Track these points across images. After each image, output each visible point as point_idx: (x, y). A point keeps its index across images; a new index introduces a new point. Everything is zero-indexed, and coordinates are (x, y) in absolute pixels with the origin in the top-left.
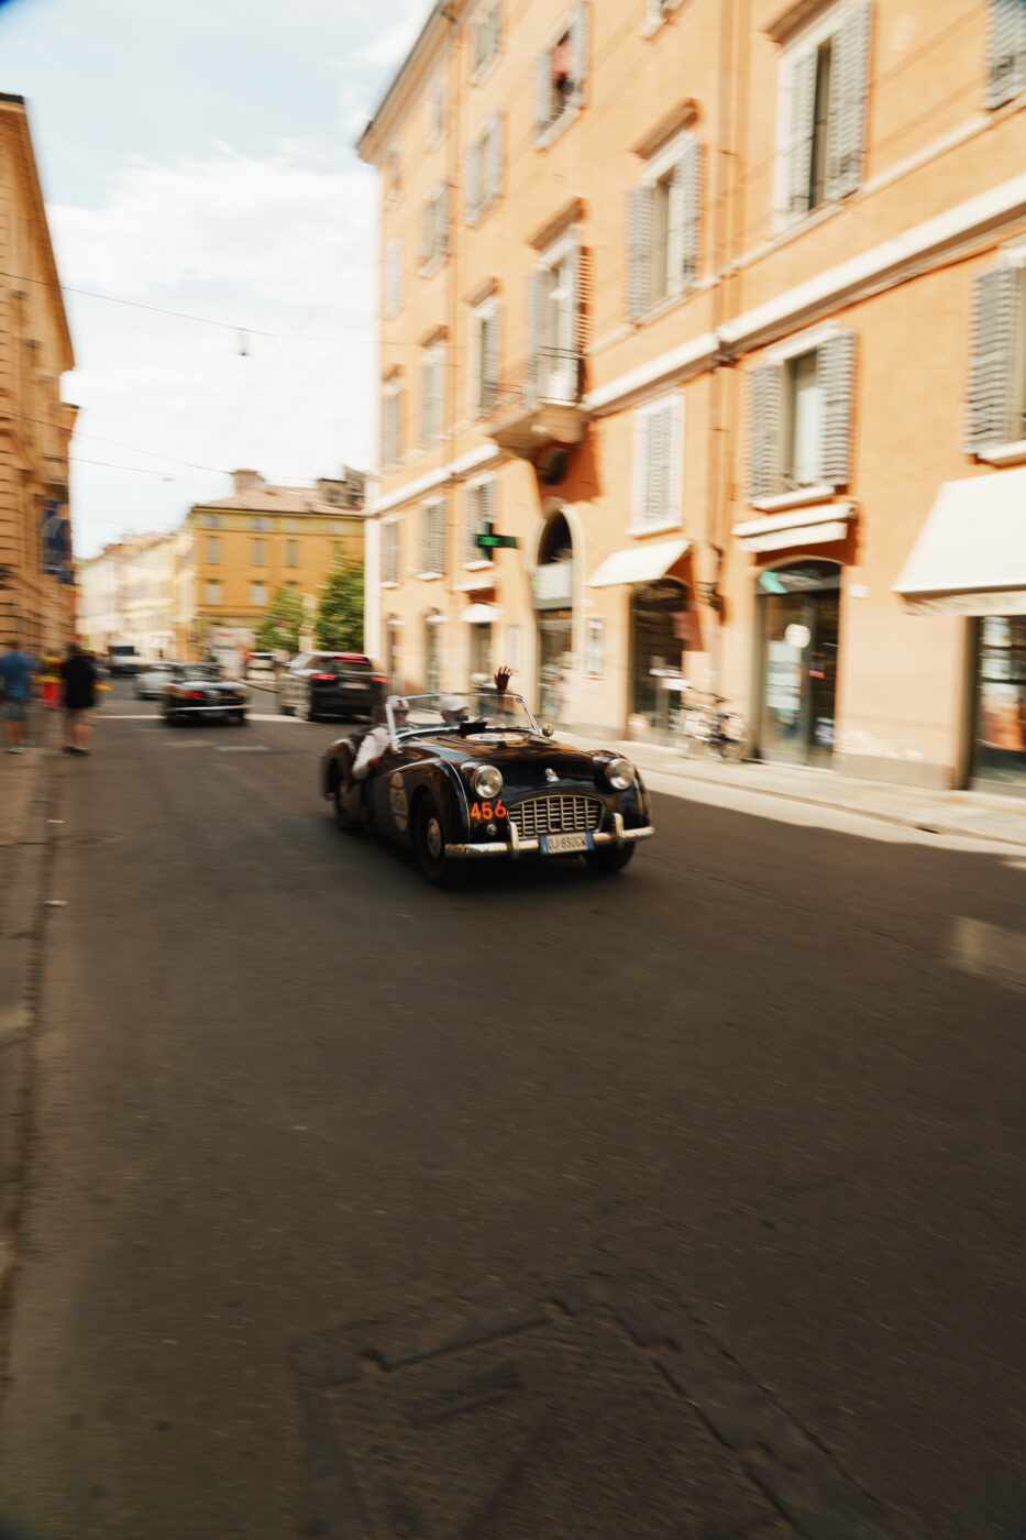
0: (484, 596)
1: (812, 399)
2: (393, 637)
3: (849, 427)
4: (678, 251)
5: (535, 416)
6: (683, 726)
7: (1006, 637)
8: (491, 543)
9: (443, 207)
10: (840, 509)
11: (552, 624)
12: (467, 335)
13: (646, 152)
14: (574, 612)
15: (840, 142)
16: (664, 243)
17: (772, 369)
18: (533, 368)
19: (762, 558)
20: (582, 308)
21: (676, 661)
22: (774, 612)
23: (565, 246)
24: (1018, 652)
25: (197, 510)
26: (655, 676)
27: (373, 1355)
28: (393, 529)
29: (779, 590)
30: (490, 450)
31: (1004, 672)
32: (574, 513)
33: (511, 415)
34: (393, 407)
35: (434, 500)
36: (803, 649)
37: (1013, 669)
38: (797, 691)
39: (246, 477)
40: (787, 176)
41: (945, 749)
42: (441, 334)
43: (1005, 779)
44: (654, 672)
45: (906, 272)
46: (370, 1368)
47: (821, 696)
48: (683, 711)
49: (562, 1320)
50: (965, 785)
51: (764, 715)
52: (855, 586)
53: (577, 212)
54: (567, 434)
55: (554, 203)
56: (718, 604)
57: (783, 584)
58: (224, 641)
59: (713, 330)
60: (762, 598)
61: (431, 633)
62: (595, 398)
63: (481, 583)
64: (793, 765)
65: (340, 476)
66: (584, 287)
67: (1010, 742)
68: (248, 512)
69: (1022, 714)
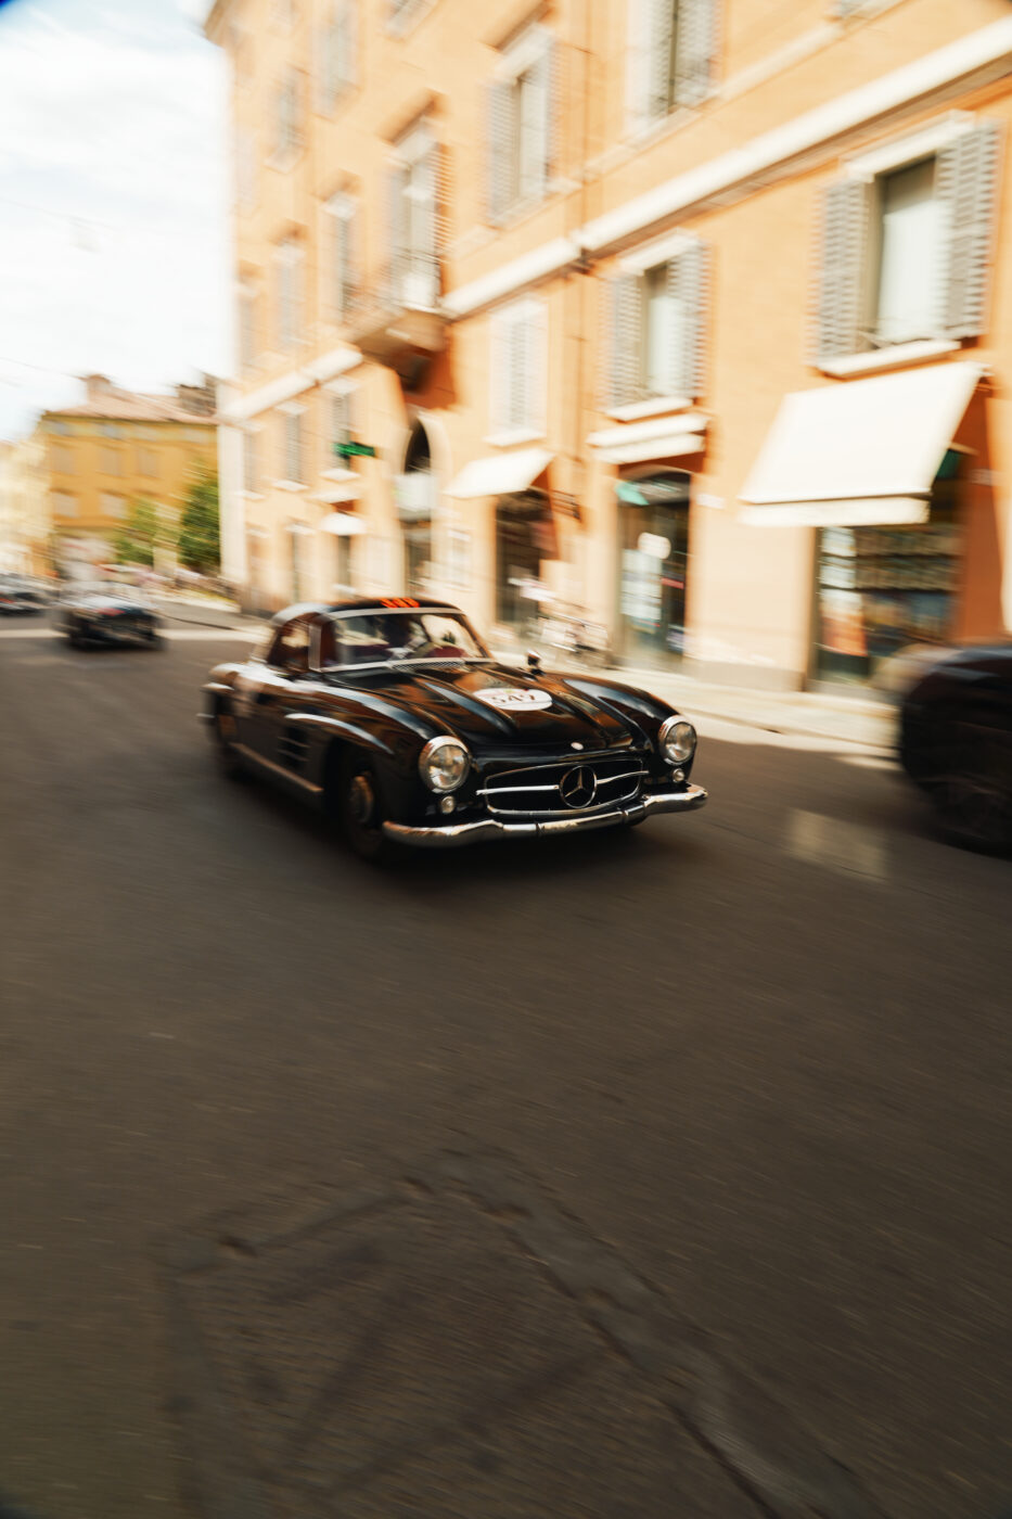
0: (345, 507)
1: (668, 311)
2: (254, 548)
3: (700, 342)
4: (536, 147)
5: (395, 323)
6: (540, 634)
7: (851, 548)
8: (351, 452)
9: (293, 91)
10: (694, 422)
11: (418, 535)
12: (322, 237)
13: (501, 45)
14: (433, 524)
15: (695, 47)
16: (517, 141)
17: (626, 279)
18: (391, 271)
19: (624, 470)
20: (441, 209)
21: (536, 572)
22: (634, 520)
23: (419, 144)
24: (862, 562)
25: (50, 417)
26: (513, 586)
27: (234, 1243)
28: (251, 439)
29: (640, 501)
30: (353, 357)
31: (849, 581)
32: (435, 422)
33: (370, 319)
34: (248, 309)
35: (293, 409)
36: (664, 560)
37: (858, 577)
38: (659, 601)
39: (96, 382)
40: (639, 77)
41: (791, 654)
42: (295, 234)
43: (844, 682)
44: (513, 581)
45: (756, 183)
46: (231, 1254)
47: (675, 606)
48: (541, 620)
50: (805, 686)
51: (624, 624)
52: (707, 496)
53: (431, 107)
54: (422, 337)
55: (404, 96)
56: (577, 514)
57: (643, 494)
58: (75, 554)
59: (566, 236)
60: (625, 509)
61: (293, 542)
62: (457, 302)
63: (343, 495)
64: (650, 672)
65: (199, 383)
66: (443, 185)
67: (849, 645)
68: (102, 419)
69: (866, 622)
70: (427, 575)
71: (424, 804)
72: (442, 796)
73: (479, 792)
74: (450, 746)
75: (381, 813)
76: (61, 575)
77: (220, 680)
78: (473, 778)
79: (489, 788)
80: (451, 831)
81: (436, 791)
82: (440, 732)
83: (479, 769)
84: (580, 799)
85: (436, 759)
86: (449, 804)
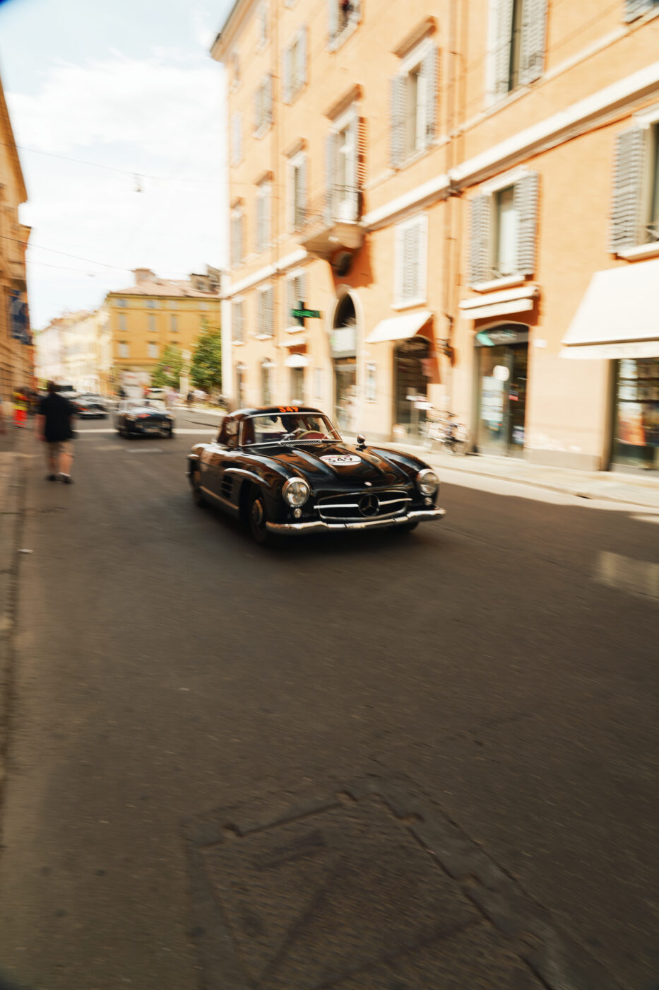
0: (300, 350)
1: (510, 218)
2: (240, 377)
3: (535, 236)
4: (423, 120)
5: (331, 231)
6: (428, 432)
7: (635, 373)
8: (302, 315)
9: (268, 89)
10: (528, 290)
11: (343, 367)
12: (286, 177)
13: (401, 53)
14: (357, 360)
15: (529, 45)
16: (414, 114)
17: (485, 198)
18: (328, 199)
19: (479, 323)
20: (361, 159)
21: (423, 390)
22: (487, 358)
23: (349, 117)
24: (641, 382)
25: (111, 295)
26: (409, 401)
27: (232, 827)
28: (239, 306)
29: (489, 343)
30: (302, 253)
31: (633, 395)
32: (357, 295)
33: (315, 230)
34: (238, 225)
35: (265, 287)
36: (505, 382)
37: (639, 393)
38: (501, 409)
39: (142, 274)
40: (494, 68)
41: (595, 445)
42: (269, 177)
43: (633, 464)
44: (409, 398)
45: (571, 133)
46: (230, 835)
47: (516, 412)
48: (428, 423)
49: (349, 803)
50: (608, 468)
51: (480, 425)
52: (538, 339)
53: (357, 94)
54: (352, 243)
55: (342, 88)
56: (450, 353)
57: (491, 340)
58: (131, 381)
59: (446, 173)
60: (479, 349)
61: (265, 373)
62: (369, 219)
63: (297, 341)
64: (498, 457)
65: (204, 272)
66: (362, 144)
67: (637, 440)
68: (145, 296)
69: (644, 422)
70: (353, 394)
71: (285, 513)
72: (295, 508)
73: (315, 507)
74: (298, 483)
75: (266, 518)
76: (122, 394)
77: (193, 452)
78: (311, 500)
79: (320, 505)
80: (298, 526)
81: (292, 506)
82: (295, 475)
83: (315, 496)
84: (370, 512)
85: (291, 489)
86: (298, 513)
